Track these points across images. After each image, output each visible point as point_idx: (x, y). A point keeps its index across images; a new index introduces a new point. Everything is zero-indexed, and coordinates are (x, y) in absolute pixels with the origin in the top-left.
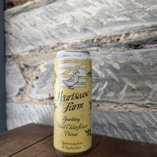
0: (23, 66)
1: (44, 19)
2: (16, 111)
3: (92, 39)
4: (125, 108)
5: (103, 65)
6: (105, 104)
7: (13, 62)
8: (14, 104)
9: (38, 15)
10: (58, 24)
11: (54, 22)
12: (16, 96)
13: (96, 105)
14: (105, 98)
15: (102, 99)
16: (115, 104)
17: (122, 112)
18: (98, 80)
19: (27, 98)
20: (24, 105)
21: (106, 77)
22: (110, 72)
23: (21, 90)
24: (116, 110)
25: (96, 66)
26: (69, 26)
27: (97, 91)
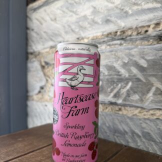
0: (43, 64)
1: (64, 12)
2: (36, 109)
3: (115, 31)
4: (152, 114)
5: (126, 62)
6: (128, 108)
7: (34, 59)
8: (34, 103)
9: (58, 9)
10: (78, 16)
11: (74, 15)
12: (37, 94)
13: (117, 109)
14: (128, 101)
15: (125, 103)
16: (139, 109)
17: (148, 119)
18: (121, 80)
19: (46, 97)
20: (44, 104)
21: (129, 76)
22: (135, 71)
23: (42, 88)
24: (141, 116)
25: (119, 62)
26: (90, 18)
27: (118, 92)
